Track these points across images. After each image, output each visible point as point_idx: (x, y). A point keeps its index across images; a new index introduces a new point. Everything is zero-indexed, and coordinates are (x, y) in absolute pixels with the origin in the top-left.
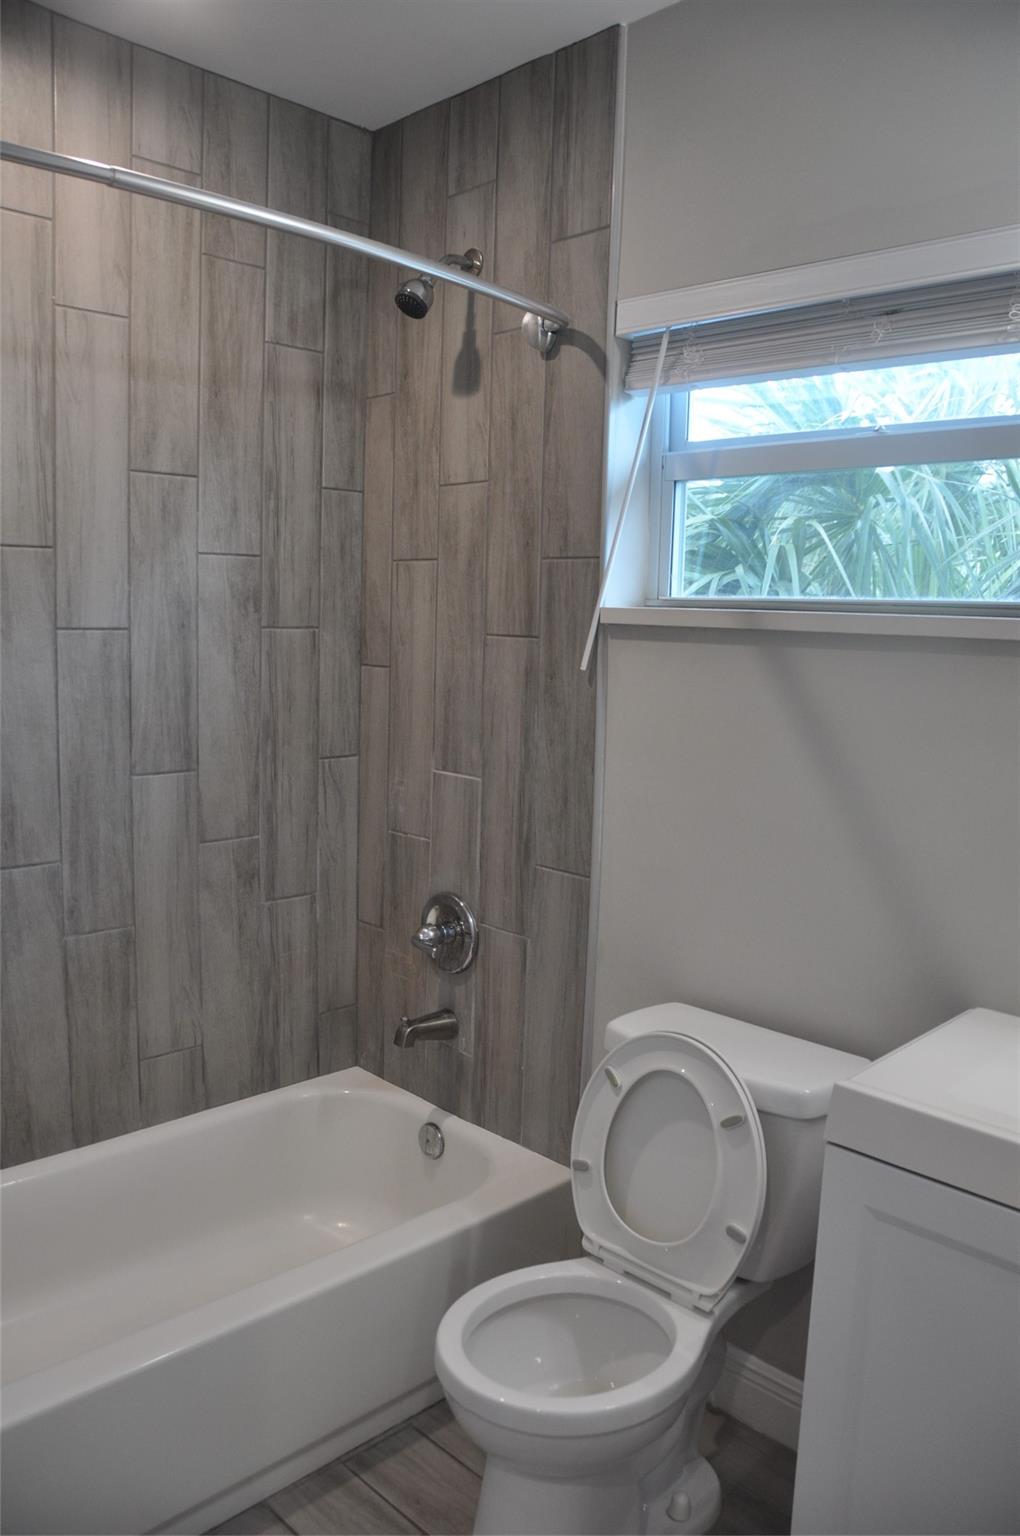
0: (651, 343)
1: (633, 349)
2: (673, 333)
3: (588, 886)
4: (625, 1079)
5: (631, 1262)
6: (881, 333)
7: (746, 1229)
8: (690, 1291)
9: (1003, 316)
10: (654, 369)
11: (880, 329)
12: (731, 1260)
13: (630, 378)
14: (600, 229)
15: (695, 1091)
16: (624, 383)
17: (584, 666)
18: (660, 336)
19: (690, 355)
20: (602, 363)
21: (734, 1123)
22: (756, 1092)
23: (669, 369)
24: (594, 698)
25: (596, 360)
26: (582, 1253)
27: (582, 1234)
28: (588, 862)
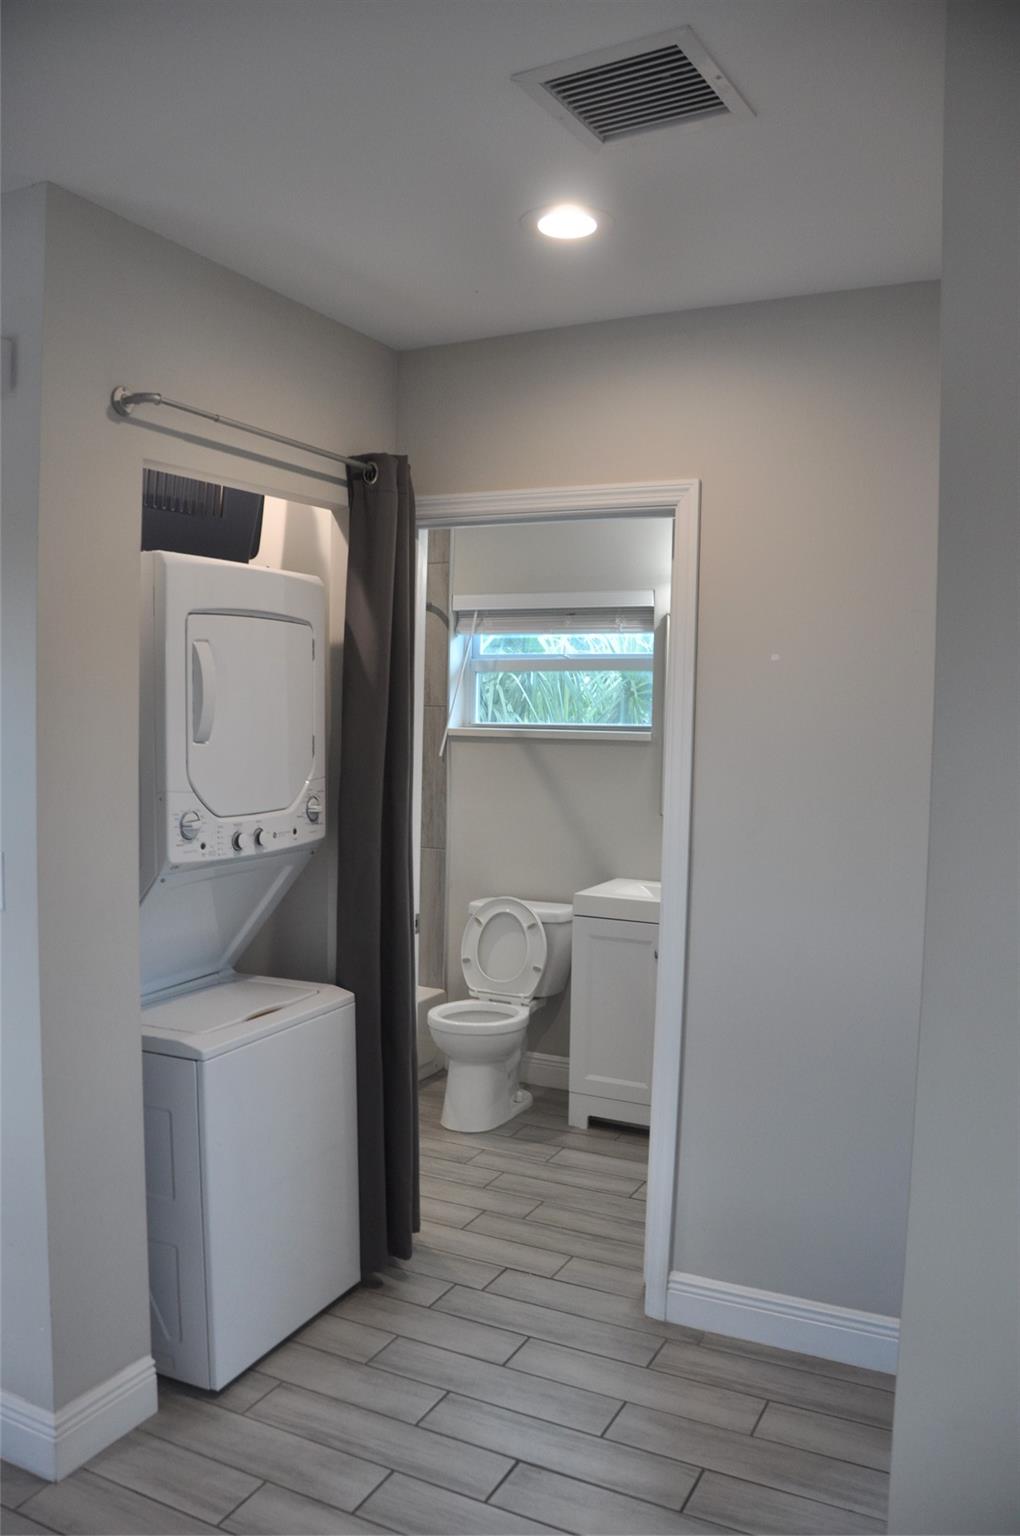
0: (469, 614)
1: (458, 615)
2: (479, 611)
3: (445, 854)
4: (484, 920)
5: (492, 994)
6: (568, 622)
7: (541, 967)
8: (519, 997)
9: (613, 621)
10: (470, 626)
11: (568, 621)
12: (534, 981)
13: (459, 628)
14: (444, 562)
15: (515, 917)
16: (455, 630)
17: (441, 754)
18: (474, 611)
19: (487, 621)
20: (446, 622)
21: (532, 926)
22: (539, 915)
23: (478, 625)
24: (445, 769)
25: (443, 619)
26: (469, 997)
27: (468, 988)
28: (444, 842)
